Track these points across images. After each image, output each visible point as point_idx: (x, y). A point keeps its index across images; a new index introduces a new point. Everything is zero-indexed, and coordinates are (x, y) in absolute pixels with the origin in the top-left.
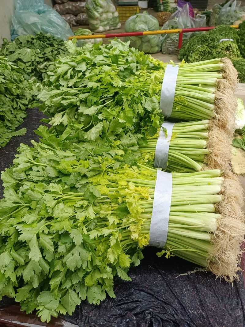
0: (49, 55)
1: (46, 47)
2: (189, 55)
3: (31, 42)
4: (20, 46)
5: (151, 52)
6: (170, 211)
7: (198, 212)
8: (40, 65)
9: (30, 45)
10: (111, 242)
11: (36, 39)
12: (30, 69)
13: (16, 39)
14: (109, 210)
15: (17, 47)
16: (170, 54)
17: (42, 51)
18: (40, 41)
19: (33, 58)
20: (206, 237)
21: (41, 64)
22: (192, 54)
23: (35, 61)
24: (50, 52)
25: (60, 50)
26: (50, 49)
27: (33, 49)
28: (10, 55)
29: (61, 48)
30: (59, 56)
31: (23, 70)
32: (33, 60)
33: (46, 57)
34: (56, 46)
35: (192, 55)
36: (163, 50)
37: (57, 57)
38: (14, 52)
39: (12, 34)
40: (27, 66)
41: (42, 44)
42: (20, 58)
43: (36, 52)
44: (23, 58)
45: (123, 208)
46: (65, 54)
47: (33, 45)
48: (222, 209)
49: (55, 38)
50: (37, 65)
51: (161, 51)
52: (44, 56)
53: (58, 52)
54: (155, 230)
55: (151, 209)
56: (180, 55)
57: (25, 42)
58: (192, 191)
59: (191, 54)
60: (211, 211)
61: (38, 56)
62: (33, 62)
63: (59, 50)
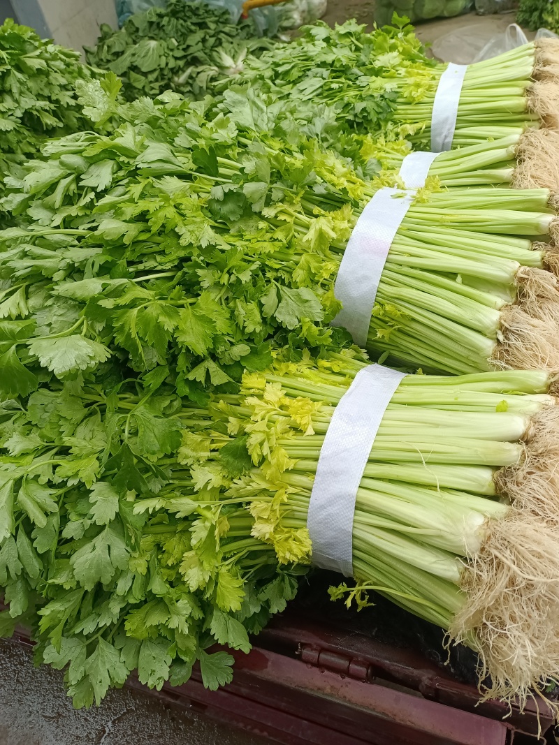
0: (196, 50)
1: (191, 31)
2: (546, 9)
3: (158, 24)
4: (136, 36)
5: (446, 14)
6: (363, 477)
7: (443, 488)
8: (179, 77)
9: (156, 32)
10: (194, 535)
11: (167, 15)
12: (157, 88)
13: (127, 21)
14: (204, 450)
15: (130, 41)
16: (495, 13)
17: (182, 42)
18: (177, 19)
19: (163, 61)
20: (450, 569)
21: (180, 72)
22: (554, 5)
23: (167, 69)
24: (199, 42)
25: (222, 36)
26: (200, 34)
27: (162, 41)
28: (114, 60)
29: (223, 30)
30: (219, 49)
31: (142, 92)
32: (163, 65)
33: (191, 54)
34: (212, 26)
35: (552, 8)
36: (477, 6)
37: (214, 54)
38: (123, 53)
39: (120, 13)
40: (151, 82)
41: (182, 25)
42: (135, 64)
43: (168, 48)
44: (141, 63)
45: (238, 447)
46: (232, 43)
47: (161, 31)
48: (515, 488)
49: (210, 7)
50: (172, 78)
51: (473, 8)
52: (186, 54)
53: (216, 40)
54: (320, 523)
55: (314, 463)
56: (522, 11)
57: (146, 24)
58: (437, 425)
59: (549, 6)
60: (483, 490)
61: (173, 56)
62: (162, 69)
63: (219, 37)
